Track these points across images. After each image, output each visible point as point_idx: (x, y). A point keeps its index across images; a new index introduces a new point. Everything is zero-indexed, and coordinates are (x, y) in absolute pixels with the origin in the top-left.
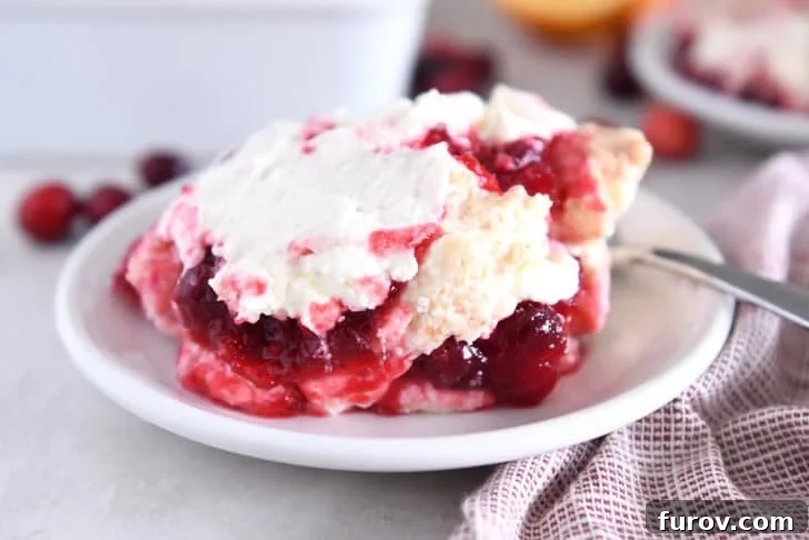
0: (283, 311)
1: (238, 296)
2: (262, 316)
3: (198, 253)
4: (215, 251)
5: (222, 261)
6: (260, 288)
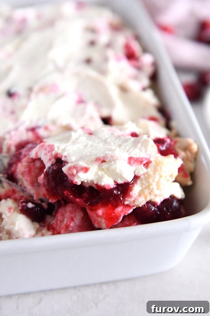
1: (77, 172)
3: (54, 160)
4: (63, 159)
5: (66, 162)
6: (86, 170)
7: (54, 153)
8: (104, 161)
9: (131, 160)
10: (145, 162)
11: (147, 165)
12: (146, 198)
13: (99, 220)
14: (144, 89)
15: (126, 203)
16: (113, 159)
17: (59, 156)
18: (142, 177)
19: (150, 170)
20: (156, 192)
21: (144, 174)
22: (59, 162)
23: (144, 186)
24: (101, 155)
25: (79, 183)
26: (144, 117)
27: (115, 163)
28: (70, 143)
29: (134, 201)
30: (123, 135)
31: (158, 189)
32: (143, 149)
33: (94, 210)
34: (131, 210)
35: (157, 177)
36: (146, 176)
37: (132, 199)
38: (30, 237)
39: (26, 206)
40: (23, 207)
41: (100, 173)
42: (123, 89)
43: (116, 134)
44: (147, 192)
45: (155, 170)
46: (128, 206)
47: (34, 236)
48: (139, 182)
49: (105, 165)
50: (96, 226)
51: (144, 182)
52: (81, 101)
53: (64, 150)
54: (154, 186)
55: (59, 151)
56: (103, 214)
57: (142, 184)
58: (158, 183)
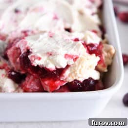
0: (43, 65)
1: (35, 59)
2: (38, 65)
3: (26, 50)
4: (30, 50)
5: (31, 53)
6: (40, 59)
7: (26, 46)
8: (51, 55)
9: (66, 56)
10: (74, 58)
11: (75, 59)
12: (73, 78)
13: (46, 86)
14: (93, 14)
15: (61, 79)
16: (56, 54)
17: (29, 48)
18: (72, 66)
19: (76, 63)
20: (79, 75)
21: (73, 64)
22: (28, 52)
23: (72, 71)
24: (50, 51)
25: (36, 65)
26: (89, 30)
27: (57, 57)
28: (37, 41)
29: (66, 79)
30: (69, 40)
31: (80, 73)
32: (76, 49)
33: (44, 81)
34: (65, 84)
35: (80, 67)
36: (74, 65)
37: (65, 78)
38: (11, 92)
39: (11, 74)
40: (9, 74)
41: (48, 61)
42: (81, 13)
43: (65, 39)
44: (73, 75)
45: (79, 63)
46: (62, 81)
47: (14, 92)
48: (69, 68)
49: (51, 57)
50: (45, 89)
51: (72, 69)
52: (56, 18)
53: (32, 45)
54: (78, 72)
55: (29, 46)
56: (48, 84)
57: (71, 70)
58: (80, 70)
